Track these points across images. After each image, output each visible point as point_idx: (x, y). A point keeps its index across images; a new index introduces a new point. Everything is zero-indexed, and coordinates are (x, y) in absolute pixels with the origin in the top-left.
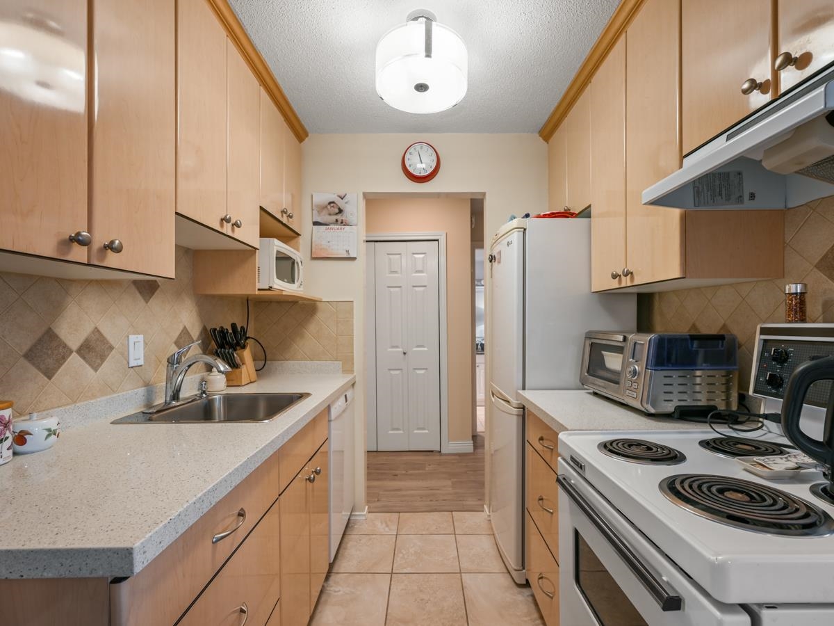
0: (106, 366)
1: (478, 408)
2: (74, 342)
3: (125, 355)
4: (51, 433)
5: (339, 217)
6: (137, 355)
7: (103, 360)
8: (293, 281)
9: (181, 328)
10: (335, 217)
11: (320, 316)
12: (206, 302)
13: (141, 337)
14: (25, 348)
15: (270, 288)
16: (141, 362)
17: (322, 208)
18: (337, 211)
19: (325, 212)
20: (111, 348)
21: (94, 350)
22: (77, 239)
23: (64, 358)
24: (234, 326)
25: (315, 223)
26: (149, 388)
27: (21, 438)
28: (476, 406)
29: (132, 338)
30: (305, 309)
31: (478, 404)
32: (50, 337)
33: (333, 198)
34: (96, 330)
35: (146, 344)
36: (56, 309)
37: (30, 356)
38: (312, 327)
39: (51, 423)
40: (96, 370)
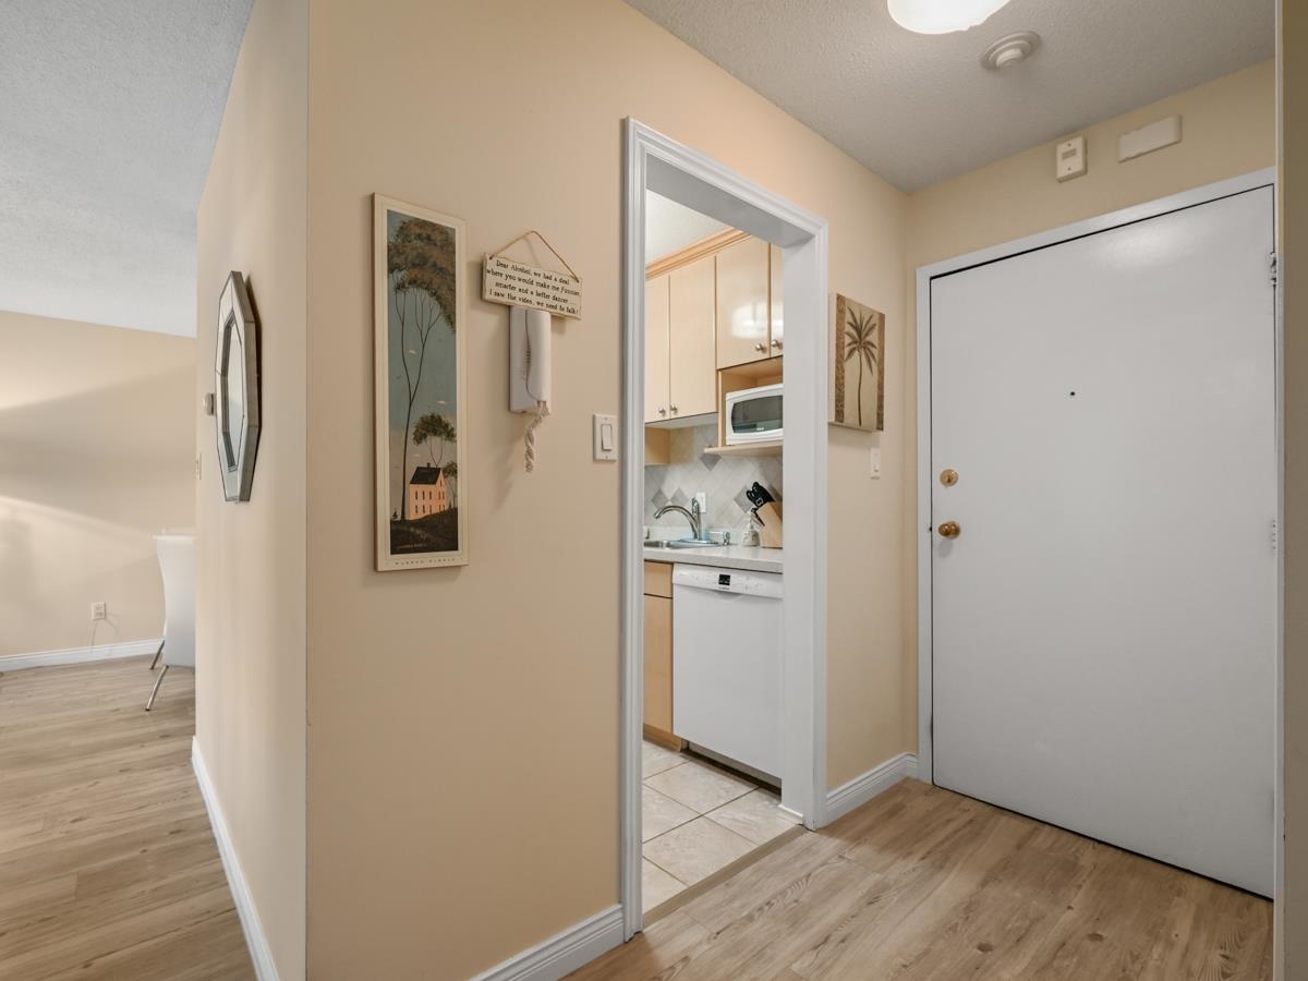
32: (660, 492)
34: (679, 489)
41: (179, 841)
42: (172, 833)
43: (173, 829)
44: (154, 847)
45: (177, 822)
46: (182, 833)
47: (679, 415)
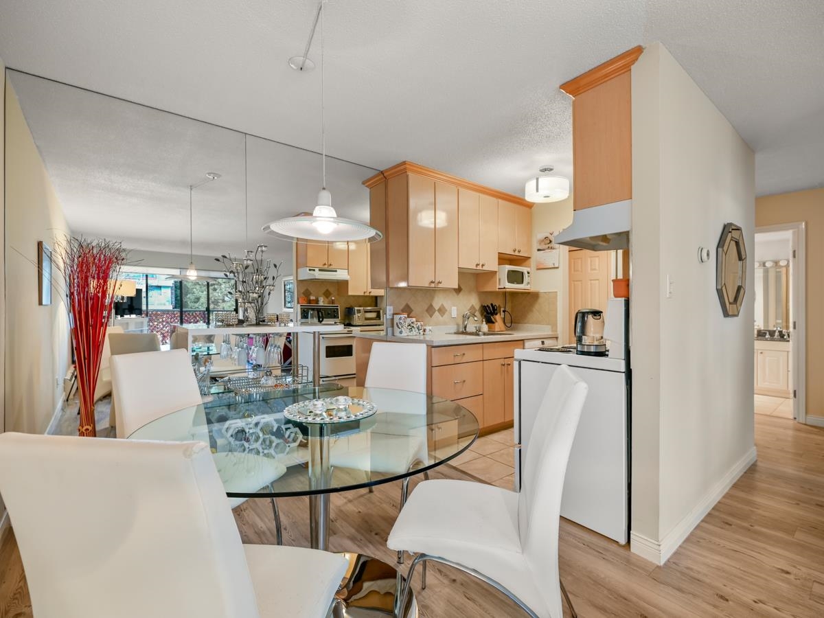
0: (445, 316)
1: (755, 396)
2: (437, 309)
3: (451, 313)
4: (430, 330)
5: (549, 245)
6: (454, 314)
7: (444, 314)
8: (522, 282)
9: (471, 305)
10: (547, 246)
11: (541, 300)
12: (482, 294)
13: (455, 308)
14: (426, 308)
15: (504, 288)
16: (456, 316)
17: (541, 242)
18: (549, 242)
19: (543, 243)
20: (447, 310)
21: (442, 311)
22: (432, 282)
23: (434, 312)
24: (492, 305)
25: (539, 250)
26: (458, 325)
27: (424, 331)
28: (753, 394)
29: (453, 308)
30: (533, 297)
31: (755, 392)
32: (431, 306)
33: (547, 235)
34: (442, 305)
35: (457, 310)
36: (432, 298)
37: (427, 311)
38: (537, 307)
39: (430, 328)
40: (442, 316)
41: (730, 519)
42: (731, 525)
43: (727, 526)
44: (746, 524)
45: (722, 528)
46: (726, 521)
47: (485, 268)
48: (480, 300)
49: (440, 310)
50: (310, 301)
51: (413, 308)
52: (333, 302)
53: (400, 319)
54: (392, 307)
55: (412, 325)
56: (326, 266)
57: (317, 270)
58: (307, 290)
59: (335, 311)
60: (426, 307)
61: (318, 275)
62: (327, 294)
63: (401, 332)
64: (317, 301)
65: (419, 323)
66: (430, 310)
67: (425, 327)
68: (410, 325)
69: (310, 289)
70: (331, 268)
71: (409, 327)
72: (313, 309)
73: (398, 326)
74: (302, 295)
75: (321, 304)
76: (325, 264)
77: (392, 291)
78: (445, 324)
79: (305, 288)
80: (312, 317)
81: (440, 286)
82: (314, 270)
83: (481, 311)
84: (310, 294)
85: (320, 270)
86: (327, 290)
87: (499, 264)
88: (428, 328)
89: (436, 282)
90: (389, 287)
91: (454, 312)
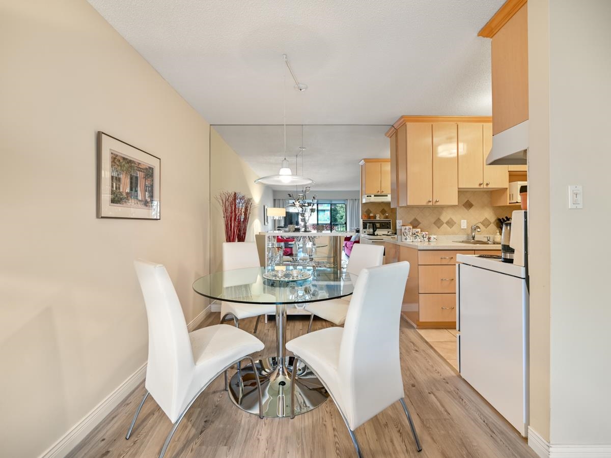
2: (445, 221)
3: (460, 225)
4: (434, 238)
6: (464, 226)
7: (453, 226)
9: (485, 219)
12: (497, 209)
13: (465, 221)
15: (517, 202)
16: (465, 228)
20: (455, 223)
21: (450, 223)
22: (429, 201)
23: (442, 224)
26: (468, 235)
27: (429, 238)
29: (462, 221)
32: (439, 219)
34: (451, 218)
35: (467, 223)
36: (440, 214)
37: (435, 223)
39: (435, 237)
40: (451, 228)
47: (489, 187)
48: (495, 214)
49: (448, 223)
50: (370, 217)
51: (421, 222)
52: (387, 217)
53: (405, 229)
54: (401, 221)
55: (417, 234)
56: (379, 193)
57: (373, 196)
58: (368, 209)
59: (388, 224)
60: (433, 220)
61: (373, 199)
62: (383, 212)
63: (406, 239)
64: (375, 217)
65: (424, 233)
66: (438, 223)
67: (430, 236)
68: (414, 234)
69: (370, 209)
70: (383, 194)
71: (414, 236)
72: (370, 223)
73: (404, 234)
74: (365, 213)
75: (378, 218)
76: (378, 192)
77: (402, 209)
78: (454, 233)
79: (367, 209)
80: (369, 228)
81: (438, 204)
82: (371, 196)
83: (497, 223)
84: (371, 212)
85: (375, 196)
86: (383, 209)
87: (510, 181)
88: (432, 237)
89: (434, 201)
90: (399, 206)
91: (464, 224)
